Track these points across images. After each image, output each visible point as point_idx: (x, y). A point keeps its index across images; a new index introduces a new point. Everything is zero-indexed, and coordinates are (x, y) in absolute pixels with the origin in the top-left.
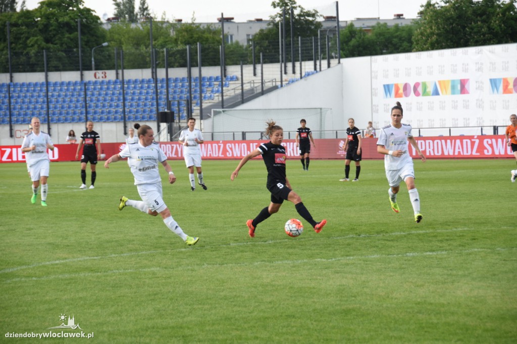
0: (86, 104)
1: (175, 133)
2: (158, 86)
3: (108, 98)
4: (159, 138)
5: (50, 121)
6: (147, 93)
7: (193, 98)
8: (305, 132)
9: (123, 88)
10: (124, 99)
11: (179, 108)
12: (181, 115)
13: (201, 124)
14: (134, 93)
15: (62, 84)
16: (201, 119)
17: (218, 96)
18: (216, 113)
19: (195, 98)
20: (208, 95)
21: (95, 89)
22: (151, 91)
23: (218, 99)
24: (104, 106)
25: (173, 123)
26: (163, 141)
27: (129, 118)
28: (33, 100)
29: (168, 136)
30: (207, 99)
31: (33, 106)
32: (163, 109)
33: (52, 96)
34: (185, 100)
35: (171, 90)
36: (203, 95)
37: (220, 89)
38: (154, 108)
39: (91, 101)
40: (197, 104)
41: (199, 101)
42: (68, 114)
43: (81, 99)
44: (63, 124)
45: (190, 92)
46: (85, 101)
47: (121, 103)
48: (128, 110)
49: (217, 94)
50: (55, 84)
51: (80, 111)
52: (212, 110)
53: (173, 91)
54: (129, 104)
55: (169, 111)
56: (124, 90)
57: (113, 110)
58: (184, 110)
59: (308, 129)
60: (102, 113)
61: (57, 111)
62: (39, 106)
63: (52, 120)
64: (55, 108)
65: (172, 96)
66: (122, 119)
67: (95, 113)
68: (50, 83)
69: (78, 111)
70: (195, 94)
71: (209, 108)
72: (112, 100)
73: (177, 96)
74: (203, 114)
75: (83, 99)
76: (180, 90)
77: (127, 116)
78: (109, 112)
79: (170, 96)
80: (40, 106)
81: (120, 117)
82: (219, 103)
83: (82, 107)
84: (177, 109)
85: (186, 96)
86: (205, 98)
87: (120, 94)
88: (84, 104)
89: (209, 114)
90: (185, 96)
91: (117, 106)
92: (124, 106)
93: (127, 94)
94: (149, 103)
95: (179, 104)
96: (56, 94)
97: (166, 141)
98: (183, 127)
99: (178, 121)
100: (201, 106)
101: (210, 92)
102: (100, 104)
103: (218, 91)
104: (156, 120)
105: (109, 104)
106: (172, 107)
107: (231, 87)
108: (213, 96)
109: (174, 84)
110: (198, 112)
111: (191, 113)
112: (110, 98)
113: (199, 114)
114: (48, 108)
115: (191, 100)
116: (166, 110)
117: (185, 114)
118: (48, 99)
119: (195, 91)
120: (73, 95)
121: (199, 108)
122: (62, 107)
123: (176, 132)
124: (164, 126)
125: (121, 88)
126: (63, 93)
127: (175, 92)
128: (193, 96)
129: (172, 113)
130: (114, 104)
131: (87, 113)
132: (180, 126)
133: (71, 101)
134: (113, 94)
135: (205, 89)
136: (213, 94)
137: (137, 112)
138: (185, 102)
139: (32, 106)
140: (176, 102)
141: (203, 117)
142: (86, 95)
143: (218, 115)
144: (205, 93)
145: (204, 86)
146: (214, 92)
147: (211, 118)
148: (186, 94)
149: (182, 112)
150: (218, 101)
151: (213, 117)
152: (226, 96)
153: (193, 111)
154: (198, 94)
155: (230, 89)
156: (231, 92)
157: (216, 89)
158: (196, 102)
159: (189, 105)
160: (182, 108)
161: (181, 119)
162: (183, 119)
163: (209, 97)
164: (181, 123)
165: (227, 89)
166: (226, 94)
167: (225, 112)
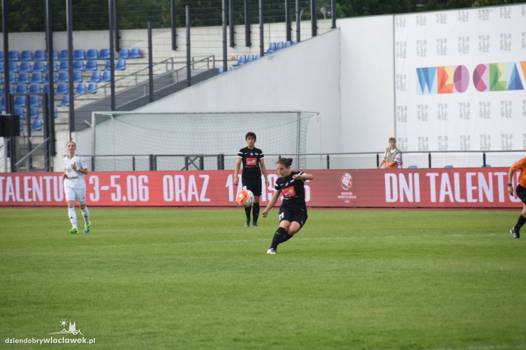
1: (21, 157)
7: (55, 91)
8: (254, 156)
11: (29, 110)
12: (32, 122)
13: (71, 138)
16: (72, 129)
17: (104, 87)
18: (101, 120)
19: (60, 89)
23: (105, 92)
25: (17, 137)
29: (6, 161)
30: (83, 92)
34: (40, 94)
35: (13, 75)
36: (76, 85)
37: (109, 73)
40: (64, 102)
41: (68, 96)
45: (50, 78)
49: (102, 84)
52: (93, 113)
53: (17, 75)
55: (9, 115)
58: (38, 112)
59: (260, 151)
65: (15, 86)
70: (60, 83)
71: (87, 110)
73: (25, 86)
74: (76, 121)
76: (31, 75)
79: (11, 86)
82: (106, 99)
84: (25, 110)
85: (42, 86)
86: (79, 89)
89: (86, 121)
90: (40, 86)
95: (29, 101)
97: (2, 170)
98: (36, 145)
99: (26, 134)
100: (72, 106)
101: (89, 79)
103: (103, 78)
106: (16, 107)
107: (130, 69)
108: (94, 87)
109: (19, 64)
110: (67, 116)
111: (53, 118)
113: (68, 121)
115: (52, 94)
116: (4, 113)
117: (41, 120)
119: (61, 77)
121: (67, 109)
123: (22, 154)
127: (21, 79)
128: (55, 86)
129: (16, 119)
132: (30, 143)
135: (79, 72)
136: (94, 84)
138: (41, 98)
140: (24, 98)
141: (76, 127)
143: (105, 122)
144: (80, 80)
145: (77, 67)
146: (98, 80)
147: (90, 128)
148: (42, 83)
149: (36, 116)
150: (104, 97)
151: (95, 127)
152: (119, 87)
153: (55, 115)
154: (67, 82)
155: (128, 74)
156: (129, 81)
157: (100, 73)
158: (62, 98)
159: (49, 104)
160: (36, 109)
161: (32, 130)
162: (38, 129)
163: (87, 89)
164: (34, 136)
165: (121, 74)
166: (121, 83)
167: (117, 118)
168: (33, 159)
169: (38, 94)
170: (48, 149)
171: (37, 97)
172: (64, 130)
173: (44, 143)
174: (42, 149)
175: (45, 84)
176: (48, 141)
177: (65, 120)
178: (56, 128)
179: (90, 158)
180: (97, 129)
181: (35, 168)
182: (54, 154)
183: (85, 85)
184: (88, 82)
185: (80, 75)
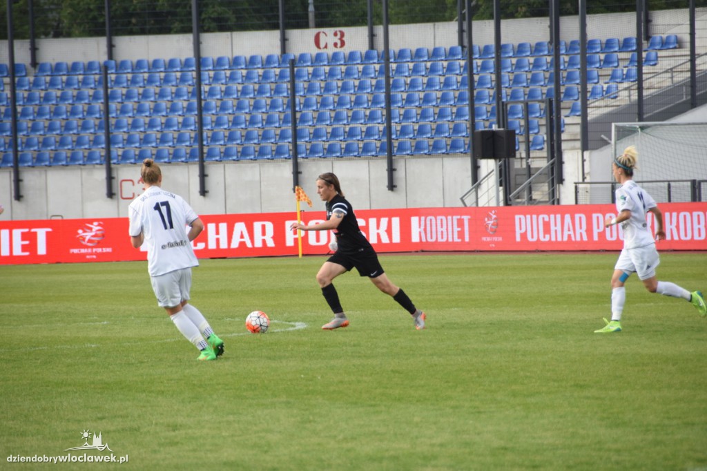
0: (294, 112)
1: (518, 185)
2: (475, 65)
3: (349, 97)
4: (477, 198)
5: (205, 155)
6: (447, 84)
7: (562, 96)
9: (385, 71)
10: (390, 101)
11: (528, 122)
12: (531, 138)
13: (583, 161)
14: (413, 85)
15: (236, 61)
16: (585, 148)
17: (628, 89)
18: (624, 133)
19: (568, 94)
20: (603, 85)
21: (315, 74)
22: (455, 78)
23: (630, 96)
24: (337, 118)
25: (511, 159)
26: (487, 205)
27: (401, 148)
28: (164, 104)
29: (498, 191)
30: (598, 97)
31: (164, 120)
32: (487, 124)
33: (211, 93)
34: (542, 101)
35: (507, 76)
36: (590, 87)
37: (634, 70)
38: (464, 122)
39: (307, 104)
40: (573, 110)
41: (579, 103)
42: (248, 137)
43: (281, 100)
44: (238, 165)
45: (556, 79)
46: (292, 105)
47: (380, 110)
48: (399, 128)
49: (626, 85)
50: (219, 62)
51: (278, 132)
52: (613, 125)
53: (512, 77)
54: (402, 111)
55: (502, 129)
56: (388, 78)
57: (360, 127)
58: (539, 126)
60: (334, 134)
61: (222, 132)
62: (177, 119)
63: (210, 155)
64: (218, 123)
65: (509, 91)
66: (382, 149)
67: (317, 135)
68: (205, 59)
69: (273, 130)
70: (567, 85)
71: (605, 121)
72: (358, 102)
73: (521, 90)
74: (591, 136)
75: (286, 101)
76: (529, 76)
77: (396, 144)
78: (351, 134)
79: (504, 91)
80: (181, 119)
81: (378, 144)
82: (630, 106)
83: (285, 121)
84: (523, 123)
85: (545, 90)
86: (593, 93)
87: (378, 87)
88: (289, 112)
89: (603, 136)
90: (542, 89)
91: (372, 117)
92: (389, 117)
93: (396, 86)
94: (450, 109)
95: (528, 111)
96: (219, 87)
97: (493, 204)
98: (537, 169)
99: (524, 155)
100: (584, 115)
101: (607, 79)
102: (327, 113)
103: (627, 77)
104: (469, 152)
105: (350, 114)
106: (510, 119)
107: (664, 64)
108: (614, 90)
109: (514, 61)
110: (578, 129)
111: (560, 132)
112: (353, 98)
113: (579, 137)
114: (201, 123)
115: (559, 101)
116: (495, 127)
117: (543, 135)
118: (200, 100)
119: (570, 78)
120: (261, 91)
121: (578, 120)
122: (236, 122)
123: (518, 182)
124: (488, 166)
125: (380, 72)
126: (236, 87)
127: (517, 81)
128: (563, 89)
129: (511, 134)
130: (363, 111)
131: (296, 135)
132: (529, 167)
133: (256, 107)
134: (361, 87)
135: (594, 70)
136: (613, 85)
137: (421, 131)
138: (543, 106)
139: (160, 119)
140: (520, 107)
141: (590, 144)
142: (294, 90)
143: (630, 137)
144: (596, 81)
145: (592, 63)
146: (618, 80)
147: (608, 146)
148: (545, 85)
149: (536, 131)
150: (628, 103)
151: (615, 143)
152: (648, 88)
153: (562, 129)
154: (578, 84)
155: (661, 71)
156: (661, 80)
157: (623, 70)
158: (571, 105)
159: (554, 114)
160: (536, 120)
161: (531, 149)
162: (538, 148)
163: (604, 93)
164: (533, 158)
165: (651, 71)
166: (651, 83)
167: (645, 130)
168: (533, 188)
169: (539, 101)
170: (552, 174)
171: (537, 105)
172: (574, 148)
173: (548, 167)
174: (545, 174)
175: (549, 87)
176: (552, 164)
177: (576, 135)
178: (564, 146)
179: (610, 185)
180: (618, 146)
181: (535, 200)
182: (561, 181)
183: (603, 88)
184: (606, 83)
185: (595, 73)
